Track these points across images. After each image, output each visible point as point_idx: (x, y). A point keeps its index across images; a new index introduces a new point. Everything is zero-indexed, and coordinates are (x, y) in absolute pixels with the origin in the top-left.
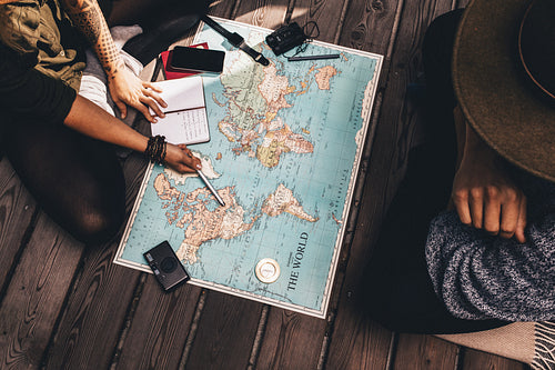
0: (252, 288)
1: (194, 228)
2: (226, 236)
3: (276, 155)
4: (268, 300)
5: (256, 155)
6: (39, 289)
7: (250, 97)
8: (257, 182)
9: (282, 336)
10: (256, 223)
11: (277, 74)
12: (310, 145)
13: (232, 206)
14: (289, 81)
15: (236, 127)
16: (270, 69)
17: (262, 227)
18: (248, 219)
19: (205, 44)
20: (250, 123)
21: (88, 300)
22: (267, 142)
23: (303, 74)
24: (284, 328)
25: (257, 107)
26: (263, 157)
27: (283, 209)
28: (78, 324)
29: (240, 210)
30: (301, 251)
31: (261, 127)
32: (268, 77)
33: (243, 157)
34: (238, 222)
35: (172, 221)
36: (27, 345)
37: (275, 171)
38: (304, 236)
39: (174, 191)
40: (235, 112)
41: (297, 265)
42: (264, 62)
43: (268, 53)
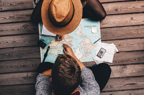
0: (98, 33)
1: (91, 48)
2: (90, 41)
3: (70, 37)
4: (99, 29)
5: (71, 41)
7: (58, 47)
8: (77, 39)
9: (105, 24)
10: (85, 36)
11: (51, 43)
13: (83, 42)
14: (52, 40)
16: (50, 45)
17: (85, 35)
18: (85, 38)
22: (67, 40)
24: (103, 24)
26: (71, 40)
27: (81, 32)
28: (116, 62)
29: (84, 40)
30: (88, 27)
32: (52, 45)
33: (72, 44)
34: (86, 40)
35: (91, 53)
36: (124, 69)
37: (73, 36)
38: (85, 27)
39: (84, 55)
41: (91, 26)
42: (49, 47)
43: (46, 47)
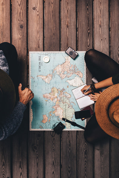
0: (49, 54)
1: (68, 65)
2: (60, 66)
3: (53, 91)
4: (45, 52)
5: (58, 90)
6: (102, 40)
7: (65, 107)
8: (56, 82)
9: (39, 45)
10: (53, 71)
11: (59, 116)
12: (44, 97)
13: (60, 74)
14: (55, 115)
15: (66, 97)
16: (61, 117)
17: (51, 71)
18: (55, 72)
19: (82, 120)
20: (62, 99)
21: (88, 40)
22: (56, 95)
23: (51, 118)
24: (39, 47)
25: (62, 104)
26: (56, 90)
27: (47, 77)
28: (89, 33)
29: (58, 73)
30: (40, 67)
31: (59, 98)
32: (61, 115)
33: (61, 88)
34: (57, 70)
35: (75, 66)
37: (52, 87)
38: (40, 71)
39: (77, 74)
40: (67, 101)
41: (40, 63)
42: (64, 119)
43: (63, 122)
